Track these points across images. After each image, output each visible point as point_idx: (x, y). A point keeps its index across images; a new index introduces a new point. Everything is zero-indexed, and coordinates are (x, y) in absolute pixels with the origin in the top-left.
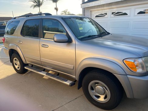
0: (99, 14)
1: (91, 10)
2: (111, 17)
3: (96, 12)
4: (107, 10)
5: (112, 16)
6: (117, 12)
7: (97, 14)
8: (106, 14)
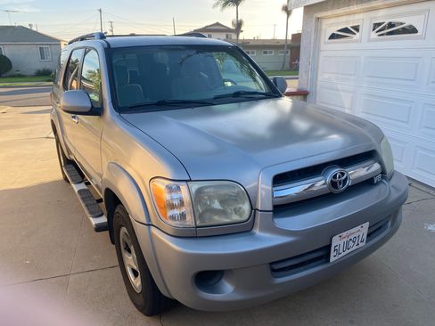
0: (340, 28)
1: (319, 15)
2: (369, 40)
3: (332, 21)
4: (361, 16)
5: (374, 35)
6: (387, 22)
7: (334, 30)
8: (357, 29)
